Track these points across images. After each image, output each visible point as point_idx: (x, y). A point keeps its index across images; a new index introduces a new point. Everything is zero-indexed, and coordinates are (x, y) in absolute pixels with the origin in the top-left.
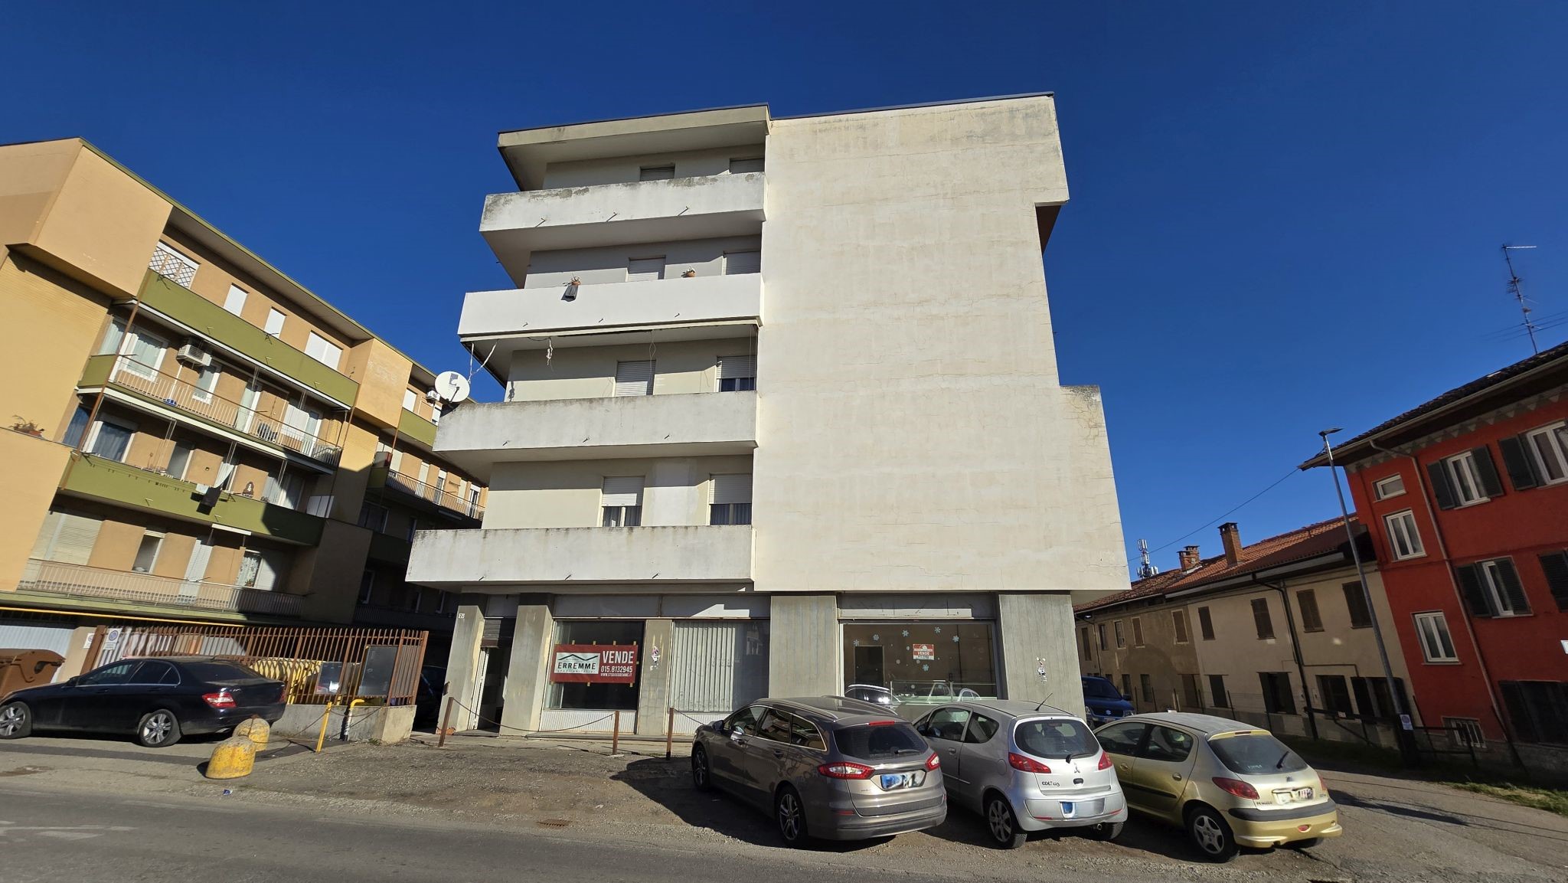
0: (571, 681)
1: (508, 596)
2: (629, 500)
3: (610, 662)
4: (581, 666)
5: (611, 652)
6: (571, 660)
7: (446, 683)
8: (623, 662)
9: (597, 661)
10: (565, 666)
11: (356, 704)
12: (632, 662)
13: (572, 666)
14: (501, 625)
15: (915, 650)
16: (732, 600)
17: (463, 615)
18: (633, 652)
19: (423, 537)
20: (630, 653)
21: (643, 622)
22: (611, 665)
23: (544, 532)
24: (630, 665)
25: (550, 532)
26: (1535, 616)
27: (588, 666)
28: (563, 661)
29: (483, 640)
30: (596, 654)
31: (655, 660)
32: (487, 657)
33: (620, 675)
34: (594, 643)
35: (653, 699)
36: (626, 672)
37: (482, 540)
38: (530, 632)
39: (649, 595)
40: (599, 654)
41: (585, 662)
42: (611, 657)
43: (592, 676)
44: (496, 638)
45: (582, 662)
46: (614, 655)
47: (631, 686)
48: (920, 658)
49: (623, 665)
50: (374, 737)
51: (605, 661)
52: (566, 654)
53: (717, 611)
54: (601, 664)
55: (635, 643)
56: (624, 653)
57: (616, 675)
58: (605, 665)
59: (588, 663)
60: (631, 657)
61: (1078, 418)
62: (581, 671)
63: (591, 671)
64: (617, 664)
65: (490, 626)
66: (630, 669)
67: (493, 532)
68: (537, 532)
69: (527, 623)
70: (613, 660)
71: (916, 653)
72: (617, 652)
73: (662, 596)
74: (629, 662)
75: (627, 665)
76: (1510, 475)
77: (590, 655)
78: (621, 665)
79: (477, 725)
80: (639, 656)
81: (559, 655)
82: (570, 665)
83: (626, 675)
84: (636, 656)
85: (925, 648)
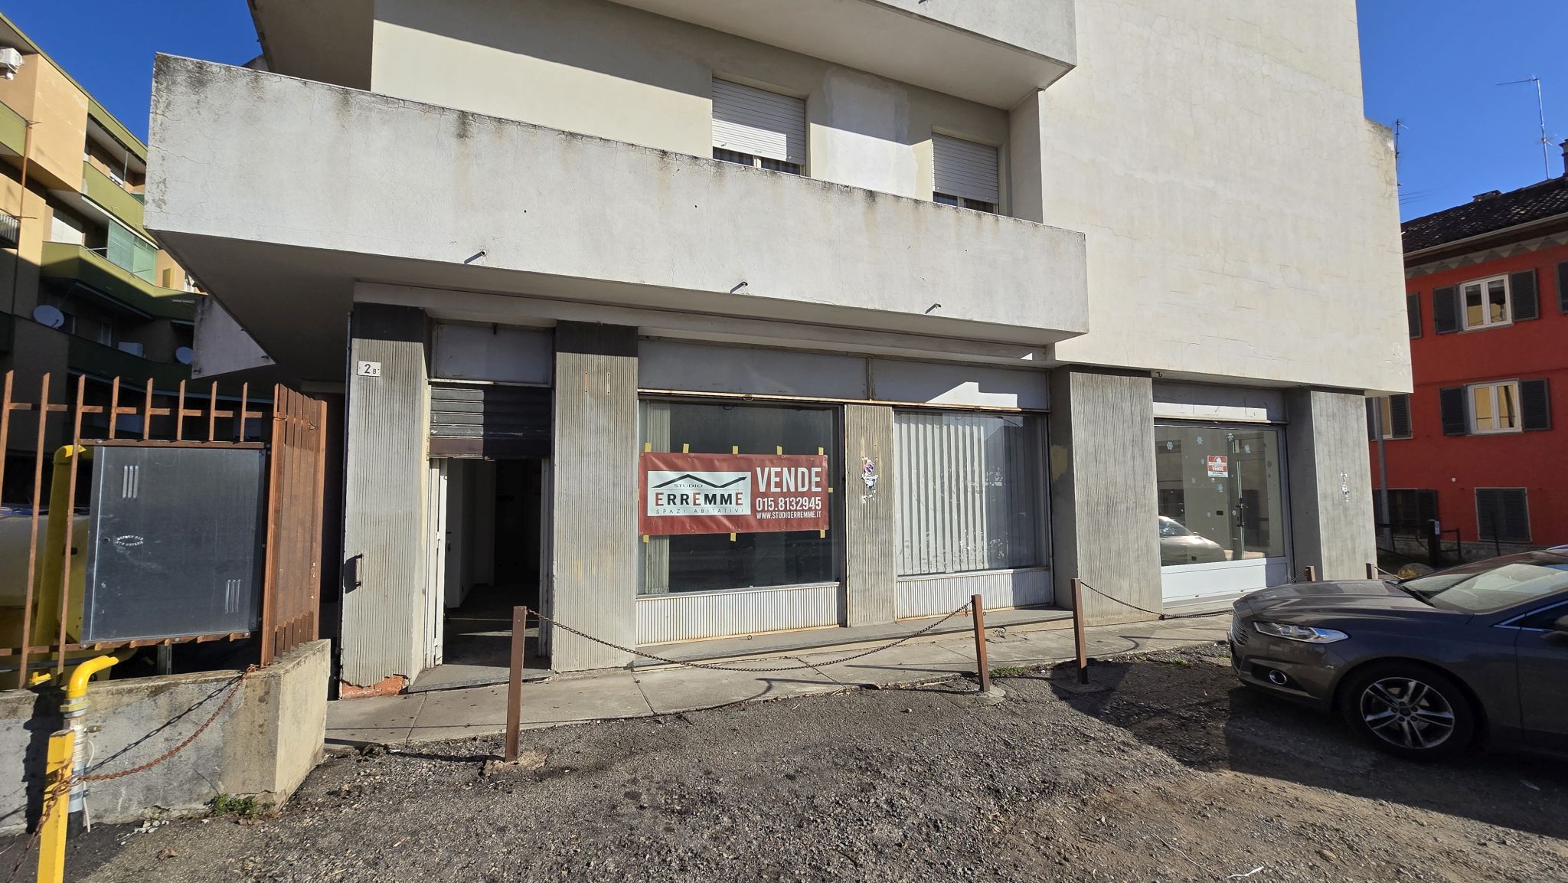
0: (691, 533)
1: (495, 328)
2: (775, 146)
3: (773, 489)
4: (710, 499)
5: (774, 470)
6: (684, 487)
7: (347, 556)
8: (800, 489)
9: (745, 488)
10: (671, 499)
11: (94, 678)
12: (820, 489)
13: (691, 500)
14: (485, 402)
15: (1210, 464)
16: (991, 377)
17: (376, 366)
18: (819, 469)
19: (199, 81)
20: (814, 470)
21: (838, 409)
22: (776, 496)
23: (655, 158)
24: (816, 494)
25: (674, 165)
26: (1414, 438)
27: (726, 500)
28: (666, 490)
29: (434, 441)
30: (741, 474)
31: (870, 483)
32: (444, 483)
33: (799, 515)
34: (735, 449)
35: (872, 558)
36: (810, 509)
37: (453, 142)
38: (603, 422)
39: (847, 355)
40: (748, 474)
41: (718, 492)
42: (774, 479)
43: (735, 519)
44: (475, 433)
45: (711, 491)
46: (779, 474)
47: (823, 535)
48: (1214, 475)
49: (803, 495)
50: (232, 789)
51: (762, 489)
52: (672, 475)
53: (967, 394)
54: (755, 494)
55: (821, 450)
56: (800, 470)
57: (790, 515)
58: (764, 495)
59: (726, 492)
60: (815, 479)
61: (1377, 166)
62: (712, 510)
63: (733, 509)
64: (789, 494)
65: (449, 405)
66: (817, 503)
67: (492, 126)
68: (633, 155)
69: (588, 399)
70: (779, 484)
71: (1211, 470)
72: (785, 470)
73: (868, 358)
74: (814, 489)
75: (809, 494)
76: (1435, 320)
77: (729, 476)
78: (797, 494)
79: (440, 654)
80: (837, 476)
81: (654, 478)
82: (684, 499)
83: (811, 515)
84: (824, 477)
85: (1219, 460)
